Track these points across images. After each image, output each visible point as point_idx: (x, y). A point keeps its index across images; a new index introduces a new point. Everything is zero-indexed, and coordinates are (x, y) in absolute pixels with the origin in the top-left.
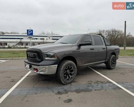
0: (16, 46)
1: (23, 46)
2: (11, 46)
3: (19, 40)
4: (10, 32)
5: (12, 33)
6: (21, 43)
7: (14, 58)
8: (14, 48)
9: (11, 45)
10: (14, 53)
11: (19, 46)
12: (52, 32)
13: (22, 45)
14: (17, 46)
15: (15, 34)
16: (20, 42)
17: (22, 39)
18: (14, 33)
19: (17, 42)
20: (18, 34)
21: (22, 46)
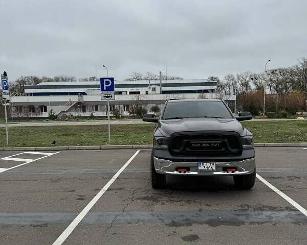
0: (68, 114)
1: (87, 114)
2: (57, 114)
3: (75, 99)
4: (52, 77)
5: (57, 80)
6: (81, 106)
7: (70, 147)
8: (64, 118)
9: (57, 111)
10: (66, 131)
11: (75, 114)
12: (160, 72)
13: (84, 111)
14: (72, 113)
15: (65, 81)
16: (79, 103)
17: (84, 93)
18: (63, 80)
19: (71, 103)
20: (72, 80)
21: (83, 114)
